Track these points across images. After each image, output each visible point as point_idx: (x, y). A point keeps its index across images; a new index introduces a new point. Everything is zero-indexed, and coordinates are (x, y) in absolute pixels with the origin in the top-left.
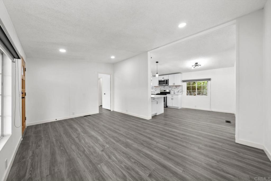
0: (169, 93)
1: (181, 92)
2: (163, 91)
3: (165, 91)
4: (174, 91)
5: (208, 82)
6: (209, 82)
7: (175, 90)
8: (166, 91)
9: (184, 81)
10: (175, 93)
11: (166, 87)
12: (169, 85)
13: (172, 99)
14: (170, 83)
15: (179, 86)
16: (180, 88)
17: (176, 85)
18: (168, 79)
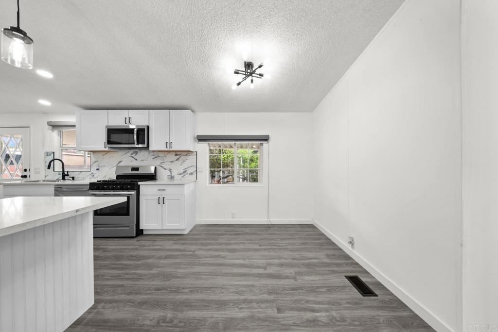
0: (152, 177)
1: (191, 174)
2: (129, 172)
3: (137, 169)
4: (170, 170)
5: (262, 144)
6: (265, 144)
7: (172, 166)
8: (140, 172)
9: (201, 139)
10: (172, 178)
11: (142, 155)
12: (151, 149)
13: (161, 201)
14: (156, 142)
15: (188, 153)
16: (191, 160)
17: (175, 148)
18: (148, 127)
